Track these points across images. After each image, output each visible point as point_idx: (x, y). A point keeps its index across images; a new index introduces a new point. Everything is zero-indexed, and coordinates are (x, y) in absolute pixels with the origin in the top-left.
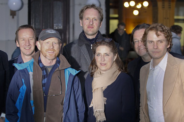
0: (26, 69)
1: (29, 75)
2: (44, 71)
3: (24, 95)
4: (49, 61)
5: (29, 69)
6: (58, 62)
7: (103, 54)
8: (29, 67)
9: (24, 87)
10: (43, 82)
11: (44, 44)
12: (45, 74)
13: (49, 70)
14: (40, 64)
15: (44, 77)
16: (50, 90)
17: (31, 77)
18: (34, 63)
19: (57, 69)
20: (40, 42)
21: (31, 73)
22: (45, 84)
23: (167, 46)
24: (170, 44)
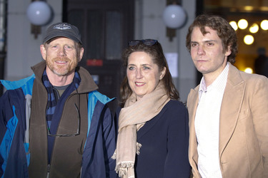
0: (21, 89)
1: (25, 99)
2: (52, 94)
3: (13, 134)
4: (60, 78)
5: (25, 89)
6: (77, 81)
7: (139, 66)
8: (26, 87)
9: (15, 119)
10: (49, 113)
11: (49, 49)
12: (53, 99)
13: (61, 93)
14: (45, 82)
15: (50, 104)
16: (59, 127)
17: (28, 103)
18: (34, 80)
19: (75, 92)
20: (45, 46)
21: (28, 97)
22: (51, 116)
23: (224, 52)
24: (232, 51)
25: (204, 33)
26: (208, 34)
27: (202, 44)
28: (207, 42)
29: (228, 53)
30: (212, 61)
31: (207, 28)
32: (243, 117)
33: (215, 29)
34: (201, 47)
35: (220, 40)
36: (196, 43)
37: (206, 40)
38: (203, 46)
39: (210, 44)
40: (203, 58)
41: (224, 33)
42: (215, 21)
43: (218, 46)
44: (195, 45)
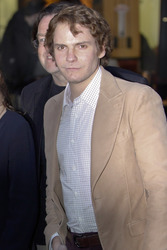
23: (98, 54)
24: (106, 50)
25: (75, 33)
27: (71, 47)
28: (78, 44)
29: (102, 55)
30: (86, 69)
31: (78, 26)
33: (87, 27)
34: (71, 51)
35: (92, 39)
37: (78, 42)
38: (74, 50)
39: (83, 46)
41: (99, 30)
43: (91, 49)
44: (62, 48)
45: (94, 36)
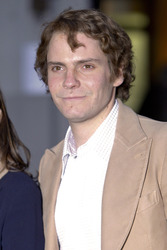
25: (74, 45)
26: (80, 49)
27: (71, 67)
28: (81, 62)
30: (94, 96)
31: (80, 37)
32: (146, 206)
33: (95, 38)
34: (70, 72)
35: (104, 58)
36: (58, 66)
38: (75, 71)
39: (88, 66)
40: (76, 92)
41: (113, 43)
42: (94, 22)
43: (101, 71)
44: (58, 68)
45: (105, 52)
